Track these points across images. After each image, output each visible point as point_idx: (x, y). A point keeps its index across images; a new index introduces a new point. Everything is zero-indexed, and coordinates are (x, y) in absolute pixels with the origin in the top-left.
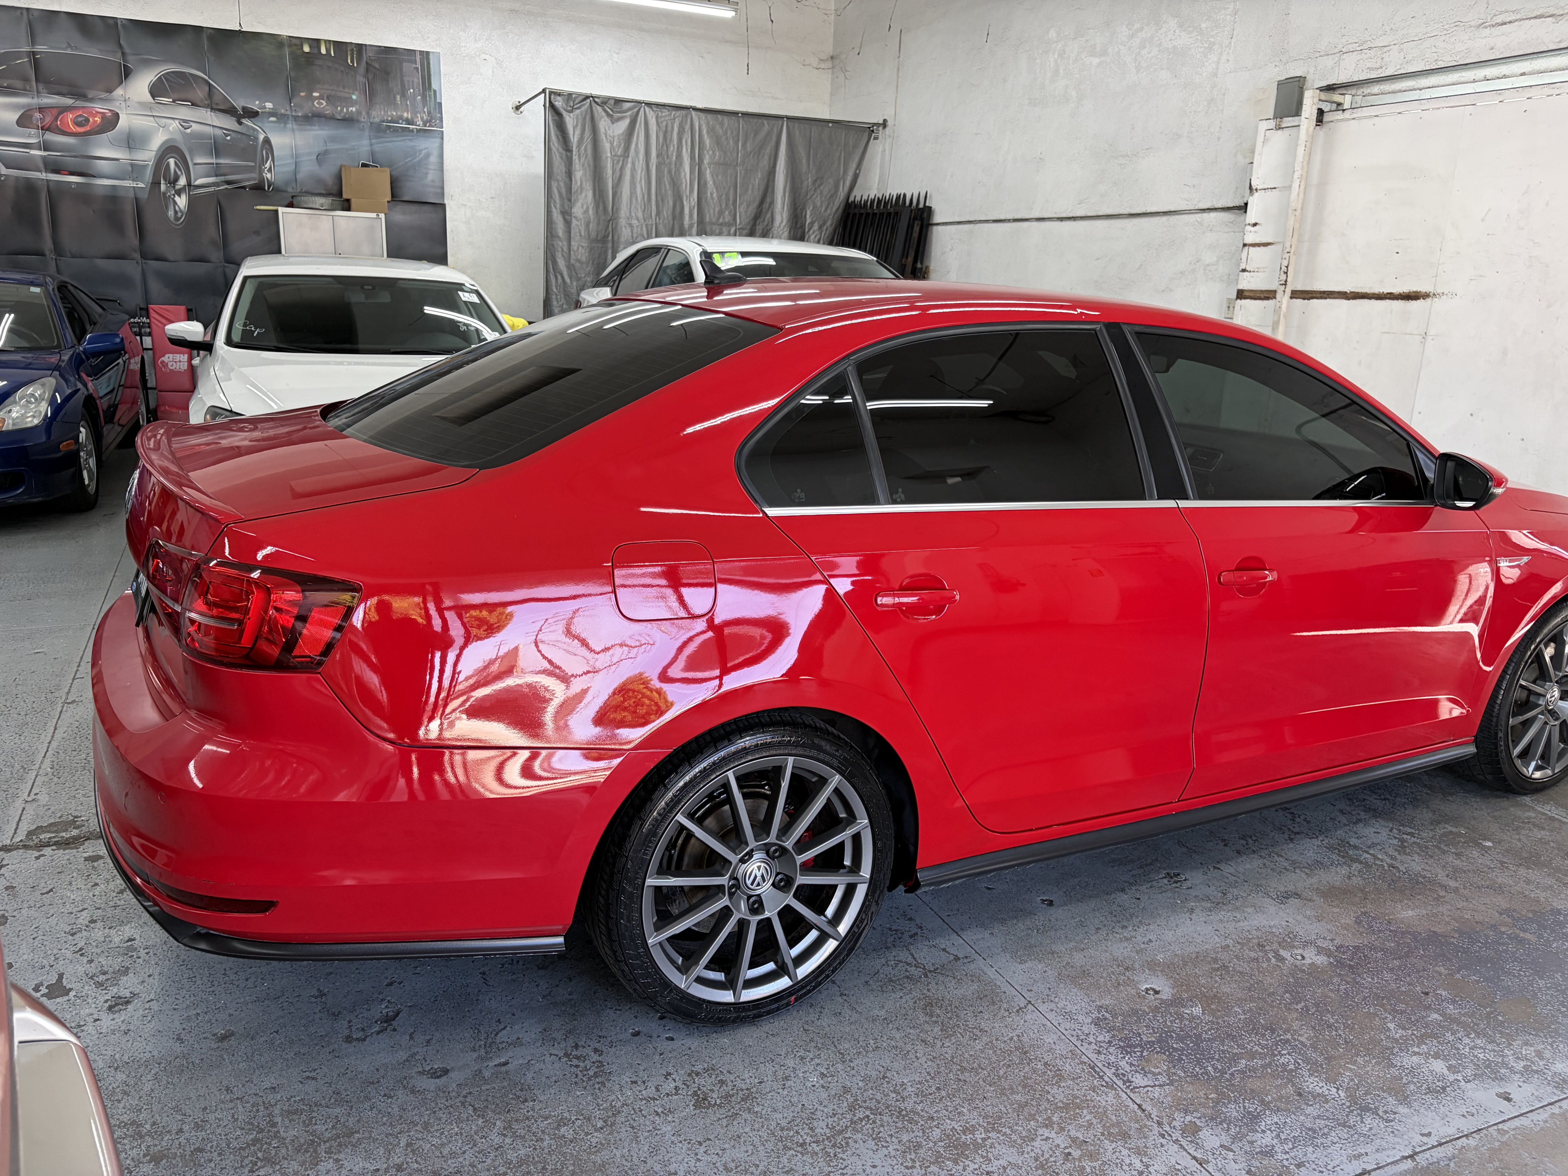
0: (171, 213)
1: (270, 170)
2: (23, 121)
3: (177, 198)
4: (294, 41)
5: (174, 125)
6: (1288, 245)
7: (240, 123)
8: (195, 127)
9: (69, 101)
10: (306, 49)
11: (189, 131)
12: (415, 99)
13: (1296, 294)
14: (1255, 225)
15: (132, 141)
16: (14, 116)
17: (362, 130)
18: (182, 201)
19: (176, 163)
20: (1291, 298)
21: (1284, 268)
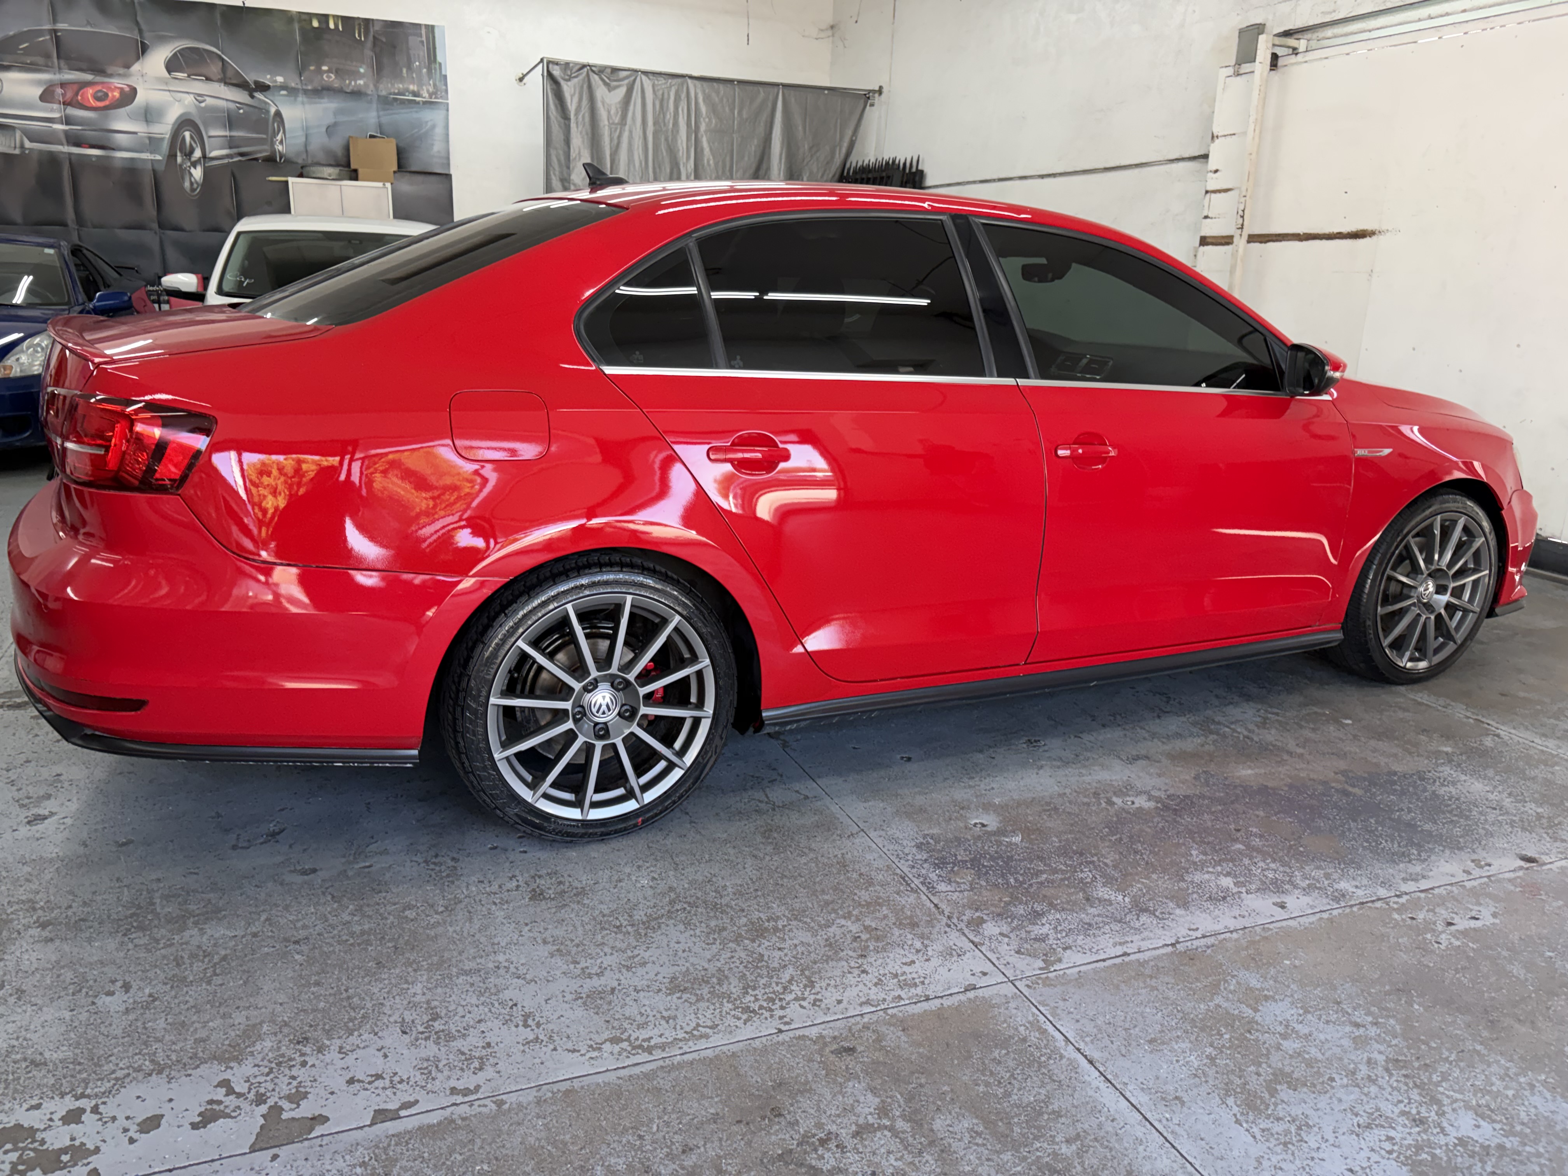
0: (187, 184)
1: (281, 142)
2: (46, 96)
3: (193, 170)
4: (304, 17)
5: (189, 99)
6: (1244, 189)
7: (252, 97)
8: (209, 101)
9: (88, 77)
10: (315, 24)
11: (203, 105)
12: (421, 72)
13: (1253, 238)
14: (1216, 171)
15: (149, 115)
16: (39, 91)
17: (370, 102)
18: (197, 173)
19: (192, 137)
20: (1249, 242)
21: (1241, 213)
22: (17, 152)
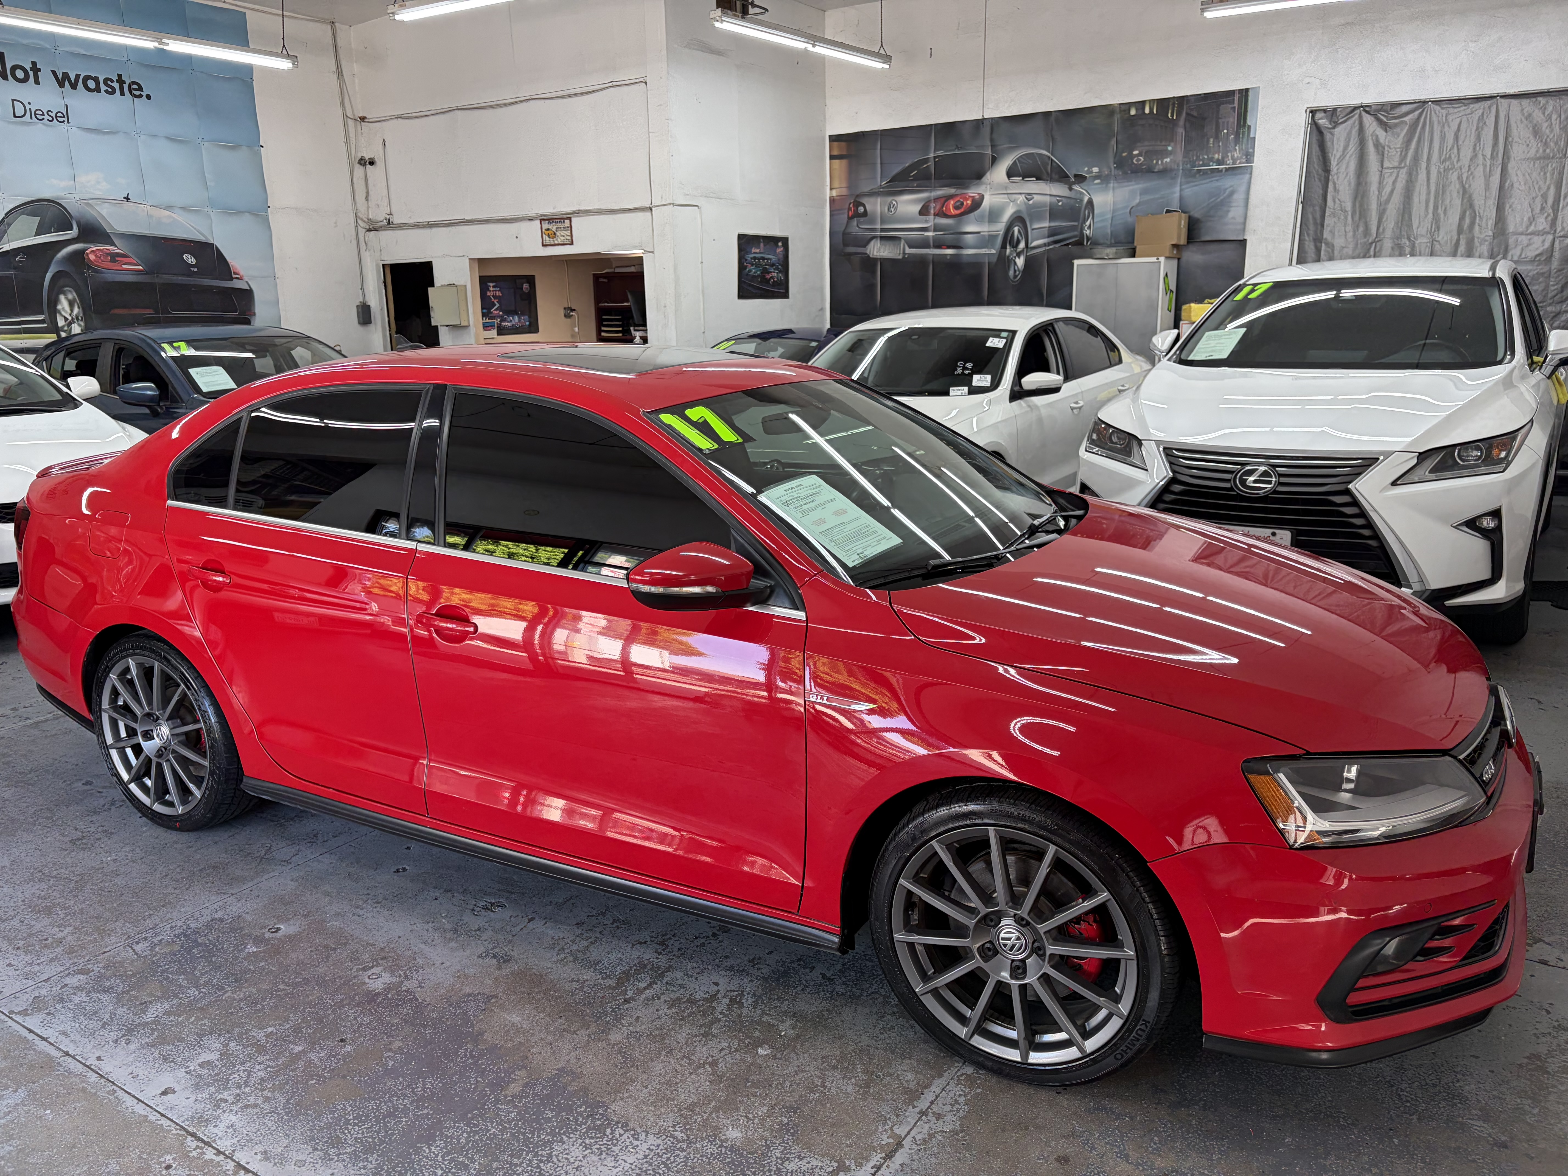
0: (1011, 273)
1: (1089, 227)
2: (924, 211)
3: (1017, 260)
4: (1123, 107)
5: (1022, 198)
7: (1071, 189)
8: (1036, 197)
9: (952, 191)
10: (1133, 112)
11: (1031, 202)
12: (1228, 138)
15: (993, 216)
16: (917, 208)
17: (1174, 178)
18: (1020, 262)
19: (1019, 231)
22: (900, 257)
